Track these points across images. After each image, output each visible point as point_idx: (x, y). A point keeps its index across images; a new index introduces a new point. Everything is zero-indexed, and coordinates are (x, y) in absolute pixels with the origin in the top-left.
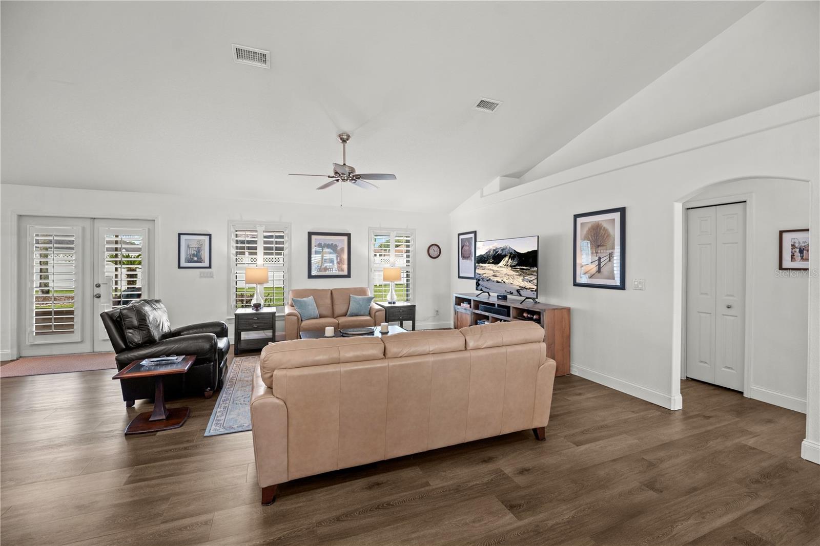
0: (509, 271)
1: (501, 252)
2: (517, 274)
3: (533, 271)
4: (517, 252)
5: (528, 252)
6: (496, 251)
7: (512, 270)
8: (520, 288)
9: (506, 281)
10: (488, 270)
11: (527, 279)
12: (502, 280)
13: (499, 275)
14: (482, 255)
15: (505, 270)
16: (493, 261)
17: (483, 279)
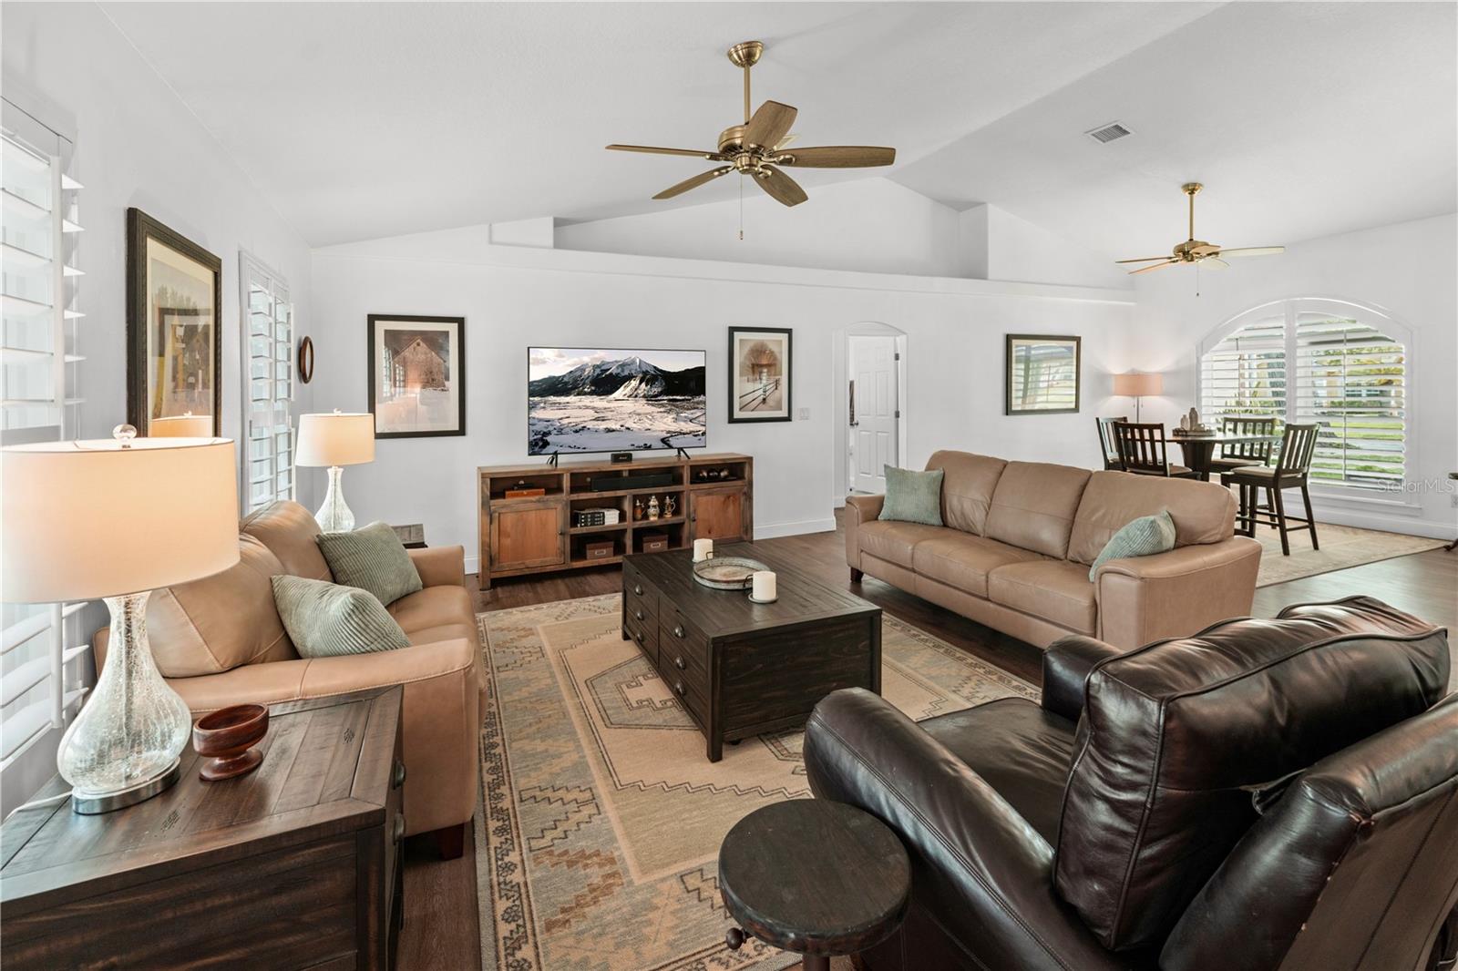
0: (642, 406)
2: (662, 410)
3: (698, 403)
4: (661, 371)
6: (603, 368)
7: (648, 404)
8: (669, 435)
9: (634, 425)
10: (578, 409)
11: (686, 417)
12: (622, 426)
13: (612, 415)
14: (554, 377)
15: (630, 406)
16: (593, 388)
17: (560, 431)
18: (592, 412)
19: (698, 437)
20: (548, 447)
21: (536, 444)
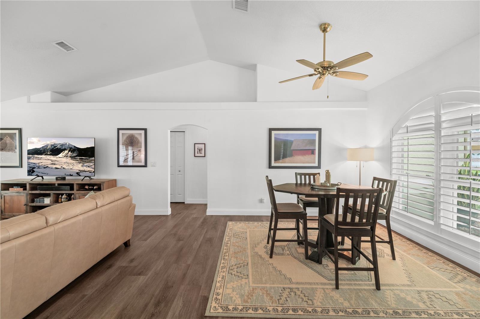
0: (69, 160)
1: (61, 147)
2: (77, 162)
3: (91, 160)
4: (77, 148)
5: (87, 148)
6: (55, 146)
7: (72, 160)
8: (80, 171)
9: (66, 167)
10: (45, 160)
11: (86, 165)
12: (61, 167)
13: (58, 163)
14: (37, 148)
15: (65, 160)
16: (51, 153)
17: (39, 167)
18: (50, 161)
19: (91, 173)
20: (34, 173)
21: (30, 171)
